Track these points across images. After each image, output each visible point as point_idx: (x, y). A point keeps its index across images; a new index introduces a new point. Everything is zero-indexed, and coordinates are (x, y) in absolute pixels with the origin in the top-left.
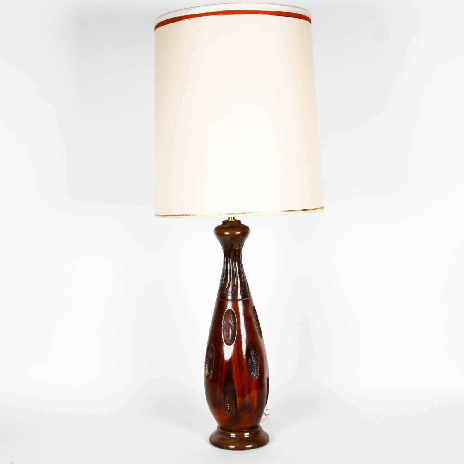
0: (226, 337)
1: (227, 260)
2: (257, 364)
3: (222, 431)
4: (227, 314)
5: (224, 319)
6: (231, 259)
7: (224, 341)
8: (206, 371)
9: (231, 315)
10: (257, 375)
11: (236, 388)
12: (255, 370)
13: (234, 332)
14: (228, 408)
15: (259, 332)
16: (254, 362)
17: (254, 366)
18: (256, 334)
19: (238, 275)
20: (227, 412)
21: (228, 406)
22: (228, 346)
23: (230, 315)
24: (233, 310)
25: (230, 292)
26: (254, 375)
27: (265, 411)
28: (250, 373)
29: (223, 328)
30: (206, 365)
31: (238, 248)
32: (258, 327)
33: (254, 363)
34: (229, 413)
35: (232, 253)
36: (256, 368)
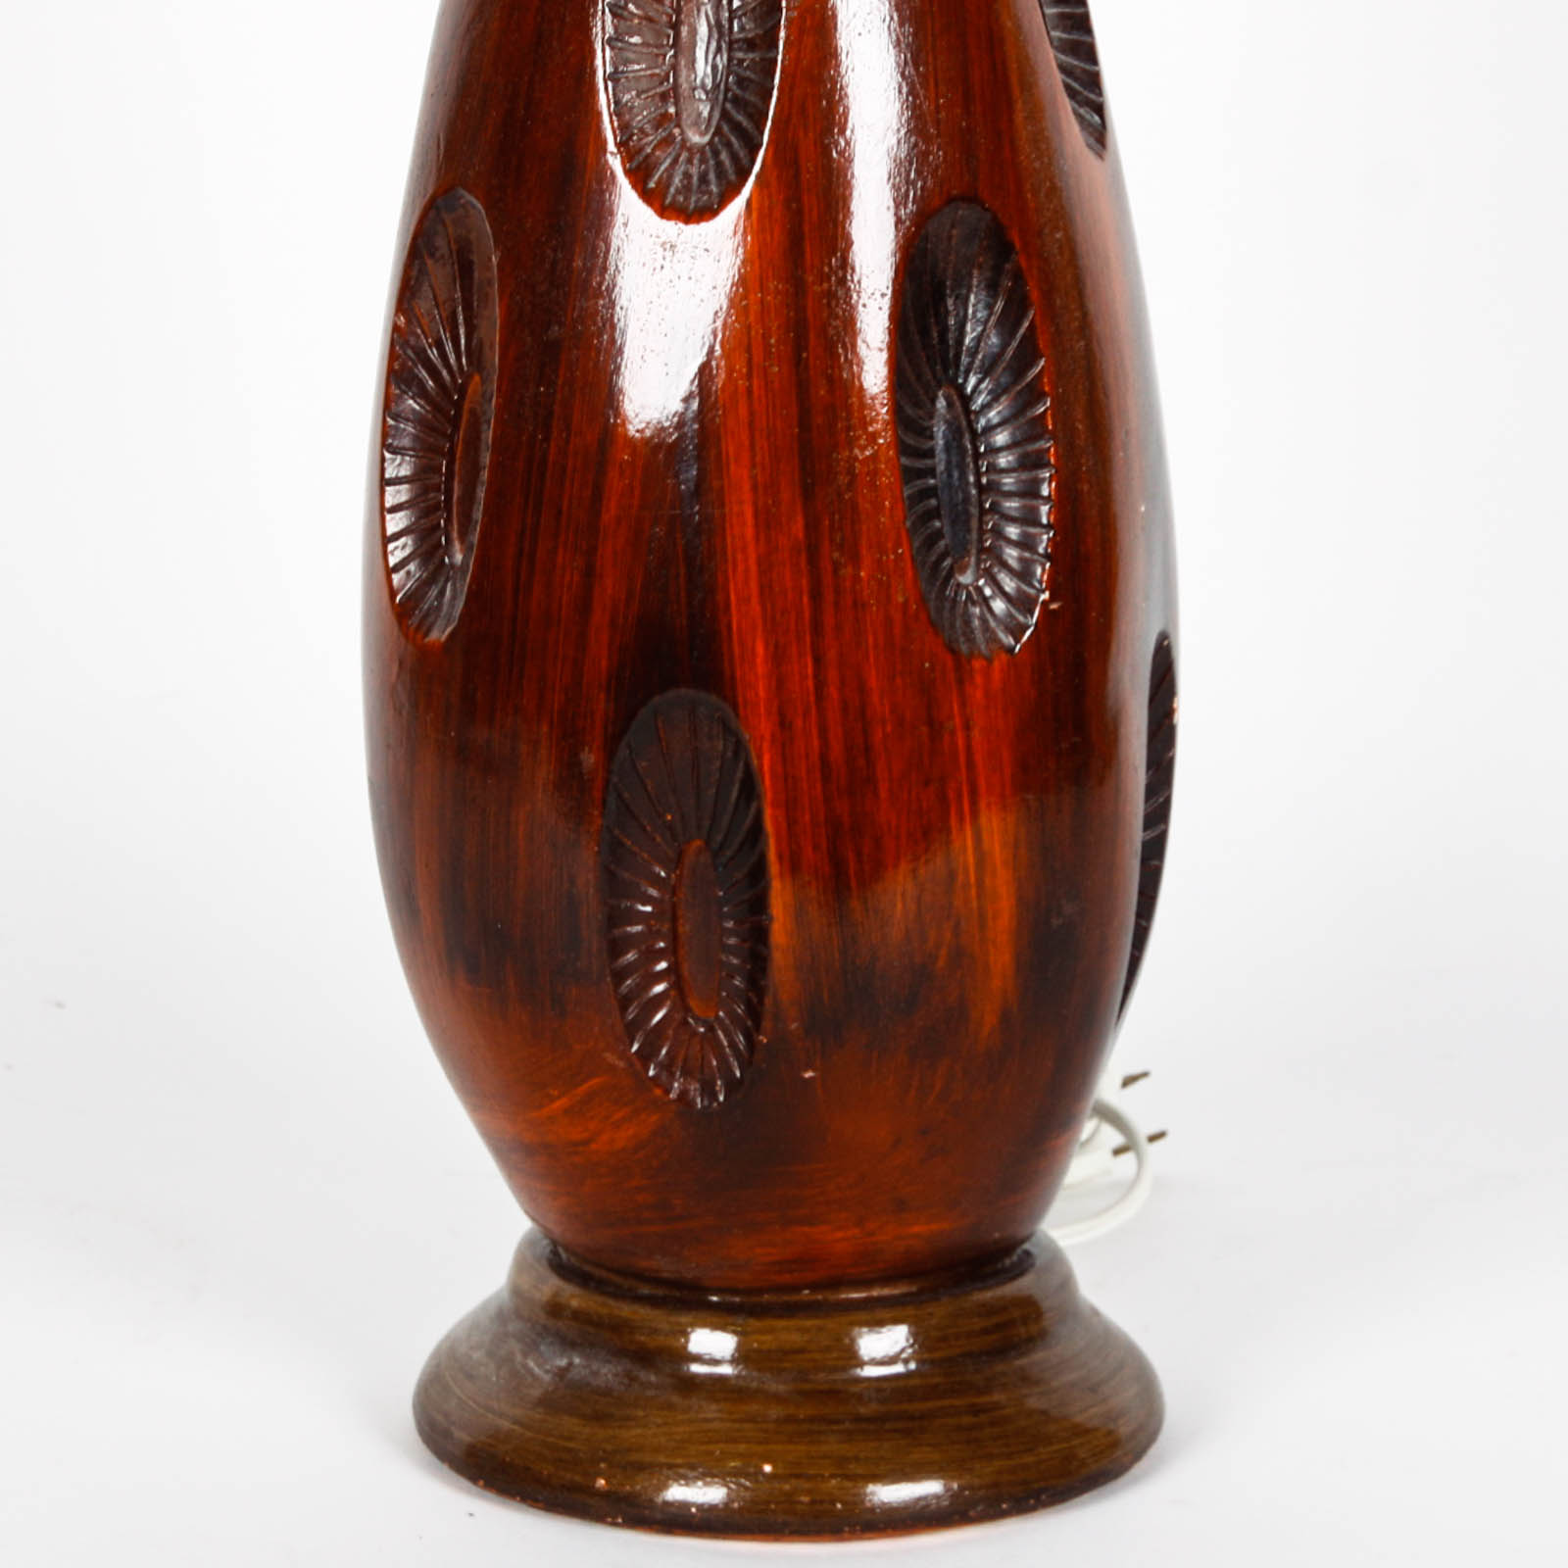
0: (640, 117)
2: (1030, 463)
3: (575, 1297)
7: (615, 163)
8: (386, 540)
10: (1023, 603)
11: (765, 762)
12: (998, 533)
13: (750, 45)
14: (658, 1002)
15: (1062, 68)
16: (1001, 438)
17: (993, 488)
20: (646, 1056)
21: (659, 977)
22: (672, 228)
26: (986, 601)
27: (1107, 1086)
28: (940, 577)
30: (389, 473)
33: (995, 451)
34: (667, 1067)
36: (1013, 520)
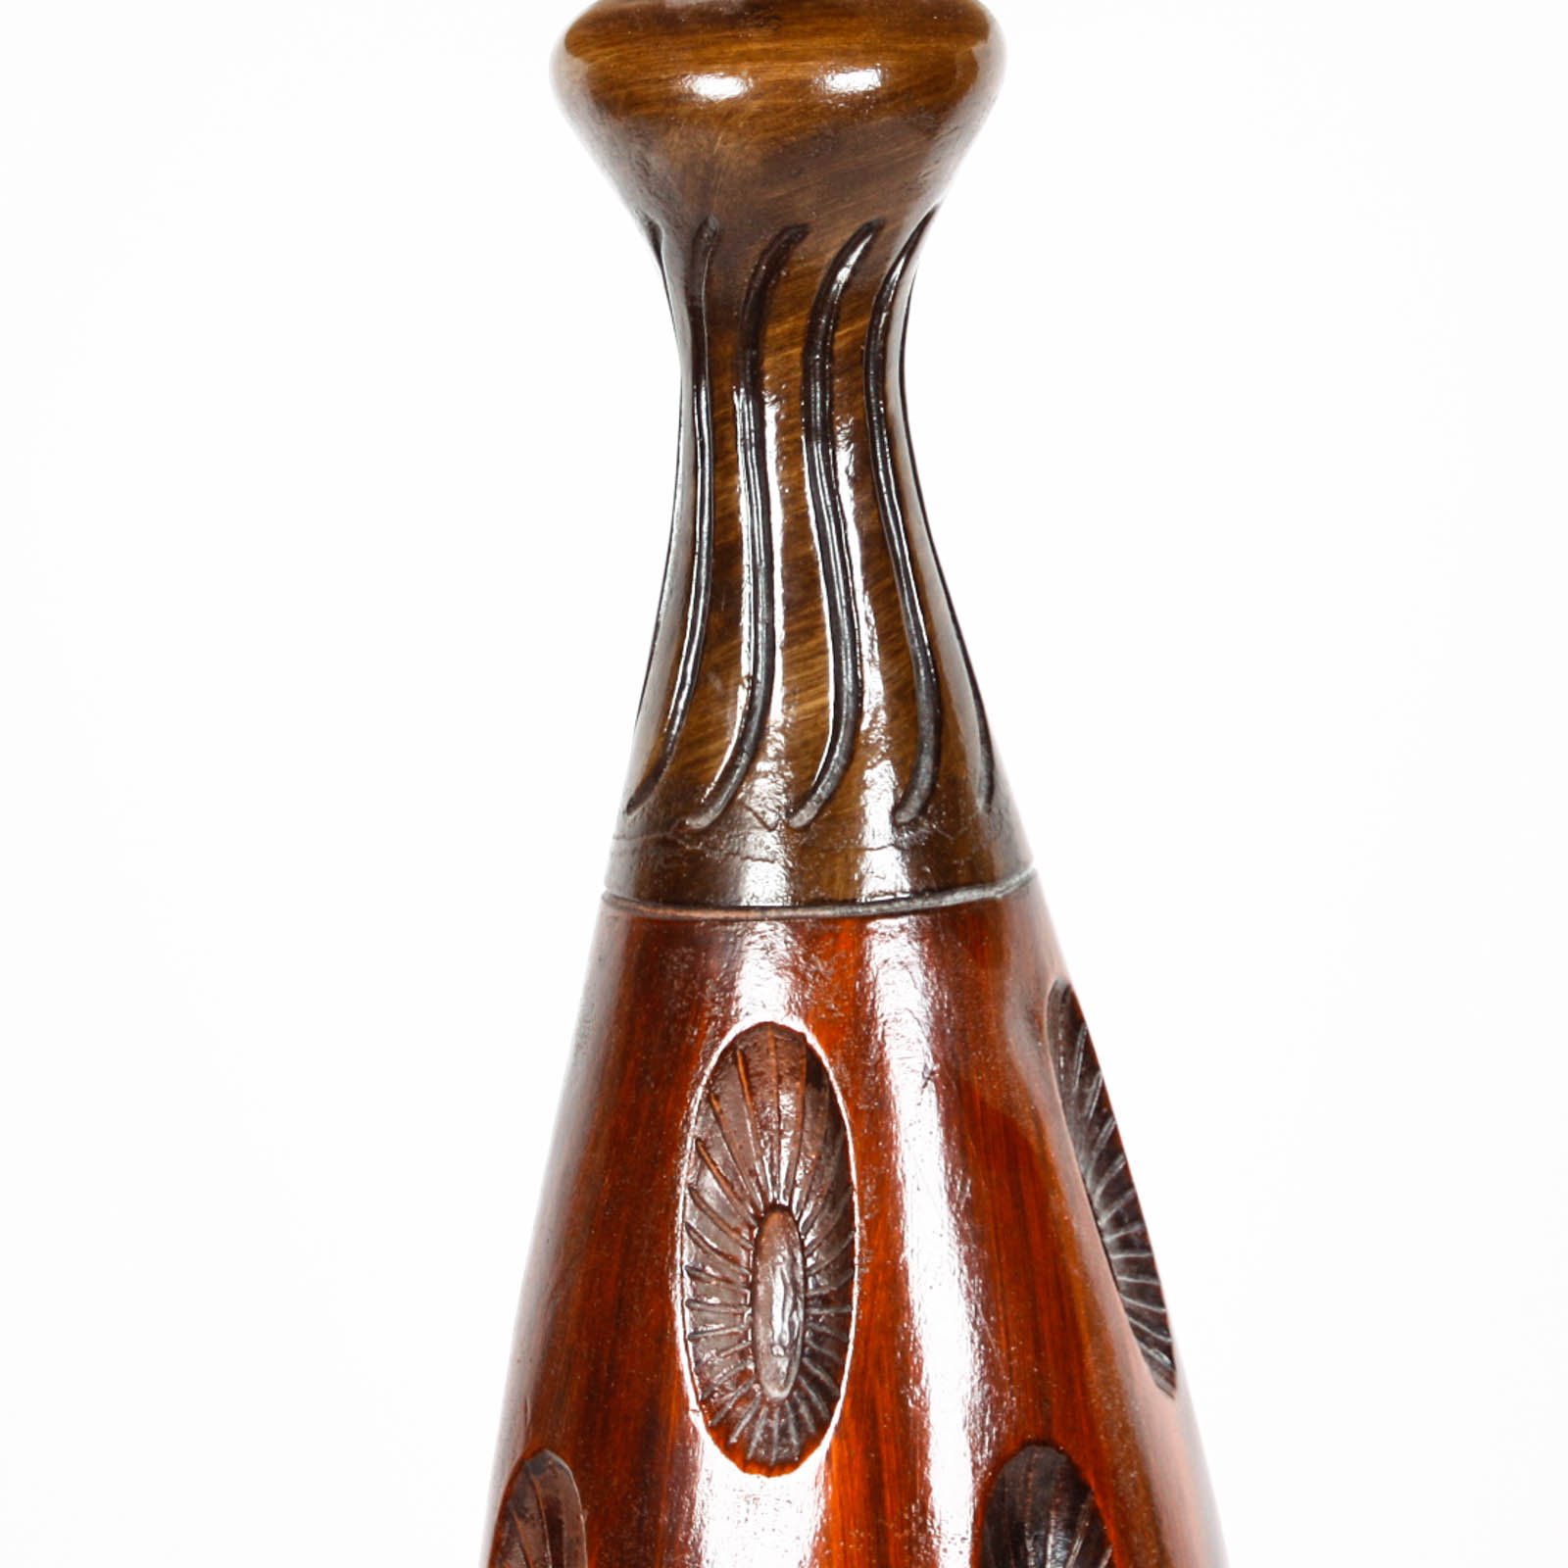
0: (721, 1375)
1: (722, 419)
4: (731, 1089)
5: (702, 1145)
6: (771, 412)
9: (786, 1101)
13: (825, 1301)
15: (1130, 1311)
18: (1098, 1329)
19: (863, 606)
22: (754, 1482)
23: (763, 1093)
24: (812, 1040)
25: (771, 818)
29: (685, 1254)
31: (854, 271)
32: (1125, 1244)
35: (775, 331)
